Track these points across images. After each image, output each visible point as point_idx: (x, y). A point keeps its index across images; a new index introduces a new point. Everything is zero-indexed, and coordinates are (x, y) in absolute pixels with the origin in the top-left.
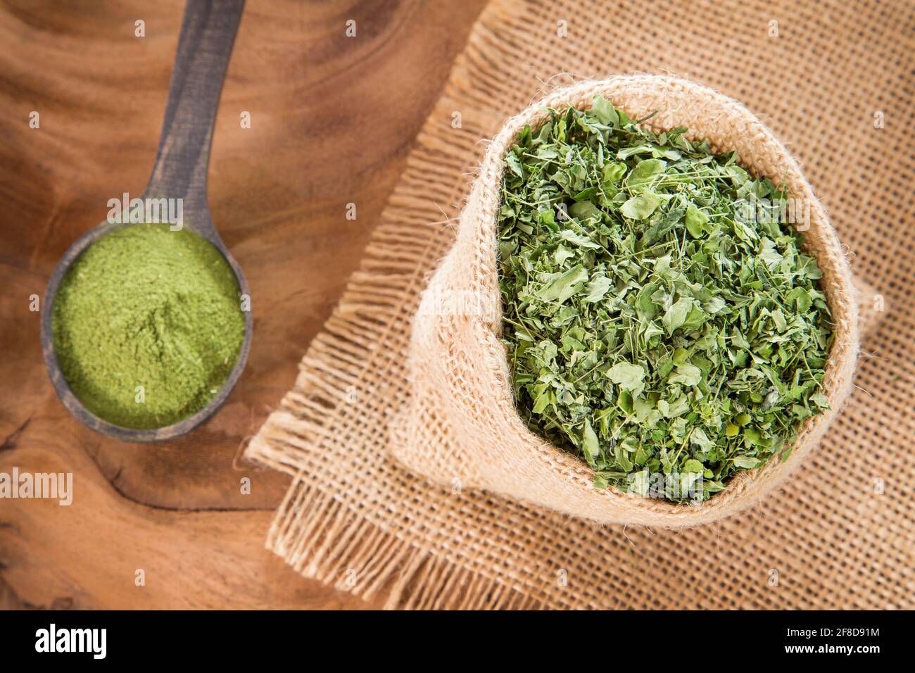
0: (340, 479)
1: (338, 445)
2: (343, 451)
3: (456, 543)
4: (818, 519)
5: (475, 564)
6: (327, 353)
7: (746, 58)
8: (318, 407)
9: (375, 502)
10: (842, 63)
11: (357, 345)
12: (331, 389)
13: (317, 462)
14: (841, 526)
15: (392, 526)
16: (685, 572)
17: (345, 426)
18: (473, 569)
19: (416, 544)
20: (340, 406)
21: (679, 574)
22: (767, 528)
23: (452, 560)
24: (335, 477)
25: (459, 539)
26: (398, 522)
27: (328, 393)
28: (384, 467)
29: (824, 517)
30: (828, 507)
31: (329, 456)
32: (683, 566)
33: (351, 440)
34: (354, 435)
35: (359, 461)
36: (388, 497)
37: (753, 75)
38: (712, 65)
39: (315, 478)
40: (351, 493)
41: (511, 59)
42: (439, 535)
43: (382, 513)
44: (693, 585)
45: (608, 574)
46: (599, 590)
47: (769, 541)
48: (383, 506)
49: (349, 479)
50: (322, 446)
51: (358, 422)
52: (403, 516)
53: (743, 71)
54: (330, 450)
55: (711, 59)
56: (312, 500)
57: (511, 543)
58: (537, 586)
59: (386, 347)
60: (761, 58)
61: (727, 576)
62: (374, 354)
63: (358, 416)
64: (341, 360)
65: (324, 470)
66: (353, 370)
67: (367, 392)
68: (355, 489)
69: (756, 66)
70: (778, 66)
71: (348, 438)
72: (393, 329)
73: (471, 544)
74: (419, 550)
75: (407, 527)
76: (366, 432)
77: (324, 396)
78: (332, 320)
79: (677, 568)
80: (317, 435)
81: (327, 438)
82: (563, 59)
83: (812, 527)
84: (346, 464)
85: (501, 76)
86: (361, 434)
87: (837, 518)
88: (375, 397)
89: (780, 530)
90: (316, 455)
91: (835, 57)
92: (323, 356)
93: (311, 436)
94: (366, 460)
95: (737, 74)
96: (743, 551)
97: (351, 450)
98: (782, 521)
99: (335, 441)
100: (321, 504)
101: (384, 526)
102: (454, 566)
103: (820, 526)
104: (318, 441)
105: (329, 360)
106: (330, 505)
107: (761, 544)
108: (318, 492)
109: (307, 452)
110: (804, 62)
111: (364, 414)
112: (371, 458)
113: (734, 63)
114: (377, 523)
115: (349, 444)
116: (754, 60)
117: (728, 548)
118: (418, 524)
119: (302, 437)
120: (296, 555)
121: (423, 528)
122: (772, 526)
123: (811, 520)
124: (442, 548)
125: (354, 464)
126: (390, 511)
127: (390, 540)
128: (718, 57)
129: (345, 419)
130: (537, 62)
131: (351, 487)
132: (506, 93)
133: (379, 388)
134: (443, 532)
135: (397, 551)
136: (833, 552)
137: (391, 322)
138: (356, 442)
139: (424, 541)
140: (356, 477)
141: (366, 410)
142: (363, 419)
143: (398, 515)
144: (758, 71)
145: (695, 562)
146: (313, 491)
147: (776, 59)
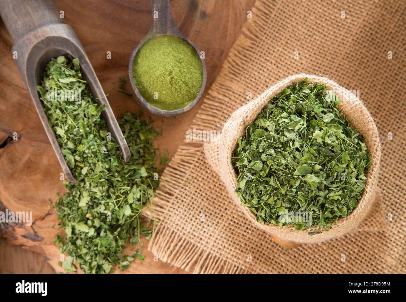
0: (176, 223)
1: (175, 210)
2: (177, 212)
3: (220, 249)
4: (353, 244)
5: (227, 258)
6: (170, 175)
7: (334, 64)
8: (167, 195)
9: (189, 232)
10: (370, 68)
11: (181, 172)
12: (172, 189)
13: (167, 217)
14: (361, 247)
15: (196, 241)
16: (304, 262)
17: (178, 202)
18: (226, 259)
19: (205, 249)
20: (176, 195)
21: (301, 263)
22: (333, 246)
23: (218, 255)
24: (174, 223)
25: (221, 247)
26: (198, 240)
27: (171, 190)
28: (193, 218)
29: (355, 243)
30: (356, 240)
31: (172, 214)
32: (303, 259)
33: (180, 208)
34: (181, 206)
35: (183, 216)
36: (194, 230)
37: (336, 71)
38: (321, 66)
39: (166, 223)
40: (180, 229)
41: (244, 62)
42: (214, 246)
43: (192, 236)
44: (307, 267)
45: (276, 262)
46: (273, 268)
47: (334, 251)
48: (192, 234)
49: (179, 223)
50: (169, 211)
51: (183, 201)
52: (200, 238)
53: (333, 69)
54: (172, 212)
55: (321, 64)
56: (166, 231)
57: (241, 250)
58: (250, 266)
59: (192, 172)
60: (340, 65)
61: (319, 264)
62: (188, 175)
63: (182, 198)
64: (175, 177)
65: (170, 220)
66: (180, 181)
67: (186, 189)
68: (182, 227)
69: (338, 68)
70: (346, 68)
71: (179, 207)
72: (195, 166)
73: (225, 249)
74: (206, 251)
75: (201, 242)
76: (186, 205)
77: (169, 191)
78: (171, 162)
79: (301, 260)
80: (167, 206)
81: (171, 207)
82: (264, 63)
83: (350, 247)
84: (178, 218)
85: (241, 69)
86: (184, 206)
87: (360, 244)
88: (188, 191)
89: (338, 247)
90: (167, 214)
91: (367, 66)
92: (168, 176)
93: (165, 207)
94: (186, 216)
95: (330, 70)
96: (324, 254)
97: (180, 212)
98: (339, 244)
99: (174, 209)
100: (169, 233)
101: (193, 241)
102: (219, 258)
103: (353, 246)
104: (168, 208)
105: (170, 177)
106: (173, 233)
107: (331, 252)
108: (168, 228)
109: (164, 213)
110: (356, 67)
111: (184, 198)
112: (188, 215)
113: (329, 66)
114: (190, 240)
115: (179, 210)
116: (337, 65)
117: (319, 253)
118: (206, 241)
119: (162, 207)
120: (160, 254)
121: (207, 243)
122: (335, 245)
123: (350, 244)
124: (215, 251)
125: (181, 217)
126: (195, 236)
127: (195, 247)
128: (323, 64)
129: (177, 200)
130: (254, 63)
131: (180, 226)
132: (242, 75)
133: (190, 188)
134: (215, 244)
135: (198, 251)
136: (358, 257)
137: (194, 163)
138: (182, 209)
139: (208, 247)
140: (182, 222)
141: (185, 196)
142: (184, 200)
143: (198, 237)
144: (338, 70)
145: (307, 258)
146: (166, 228)
147: (345, 65)
